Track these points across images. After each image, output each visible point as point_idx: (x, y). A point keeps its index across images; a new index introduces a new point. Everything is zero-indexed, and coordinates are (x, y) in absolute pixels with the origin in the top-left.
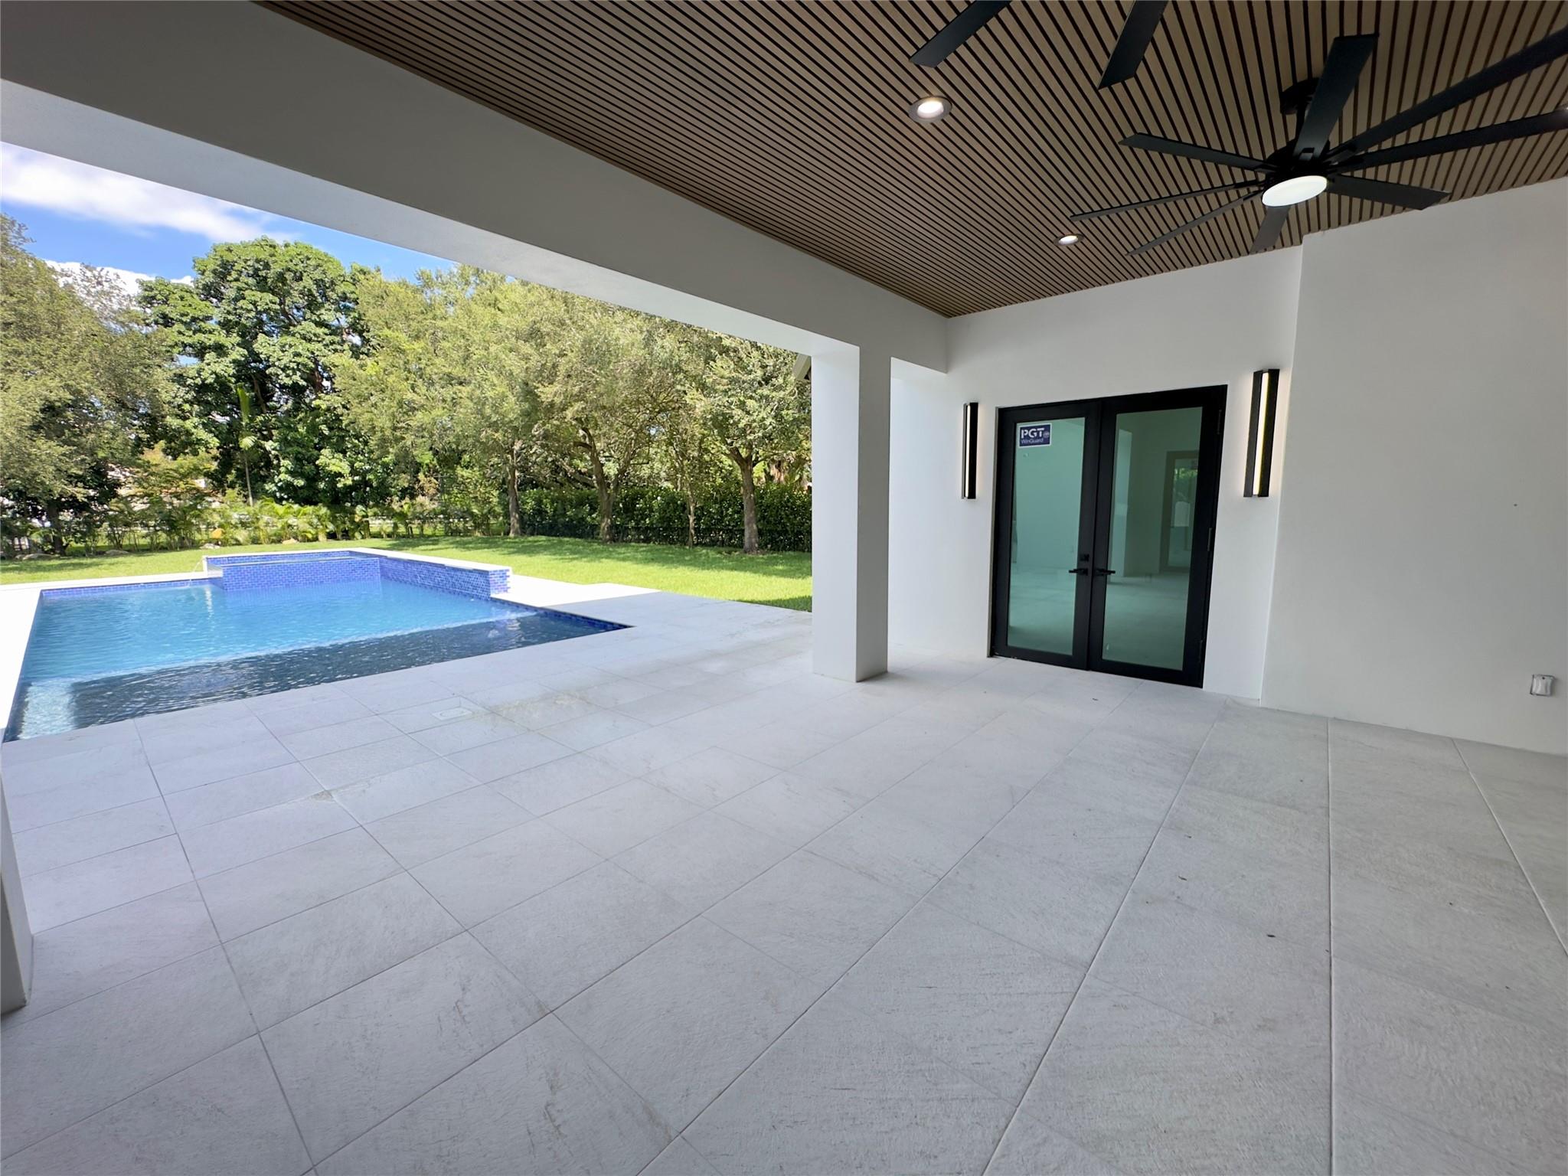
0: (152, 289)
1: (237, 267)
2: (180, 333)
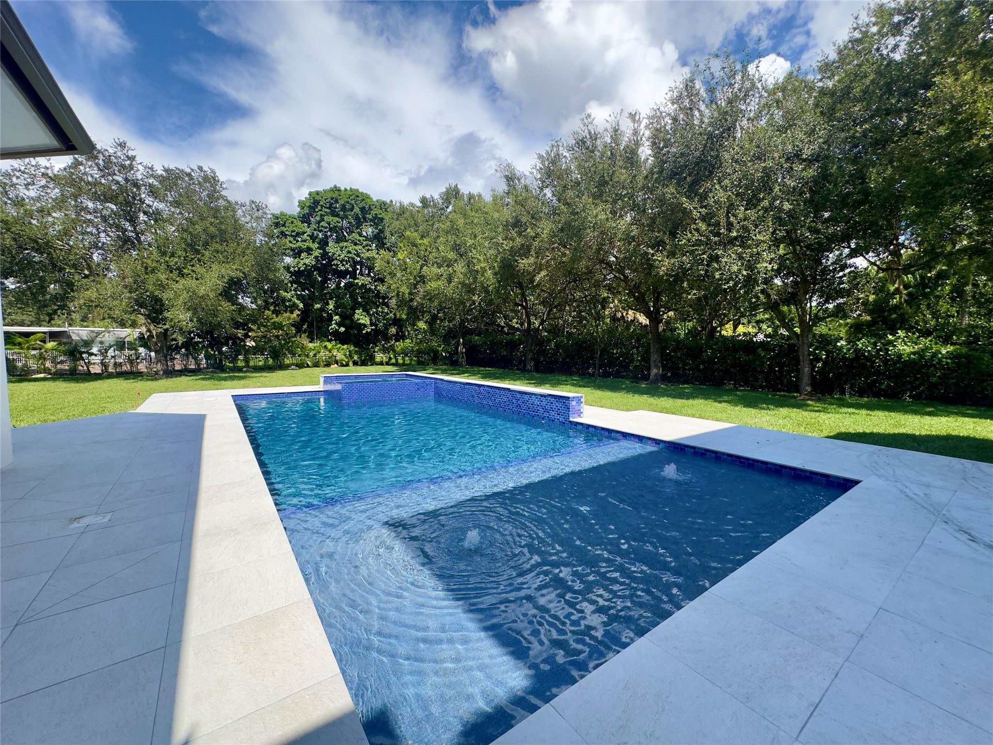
0: (278, 218)
1: (321, 203)
2: (290, 242)
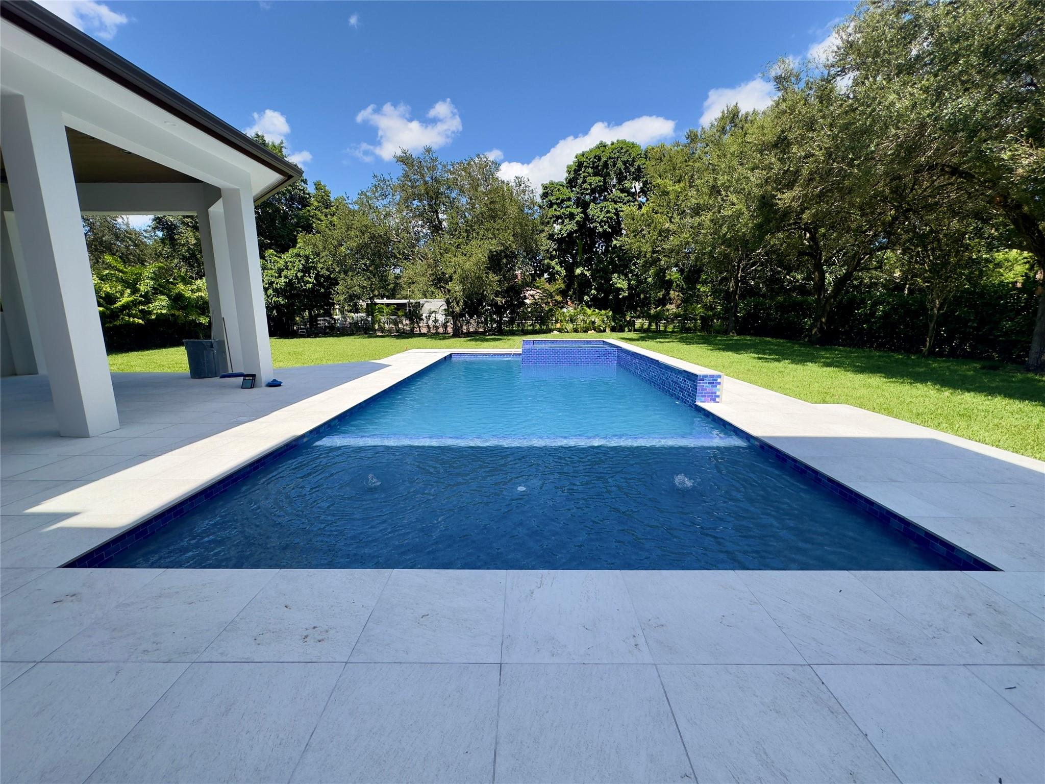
0: (547, 188)
1: (585, 164)
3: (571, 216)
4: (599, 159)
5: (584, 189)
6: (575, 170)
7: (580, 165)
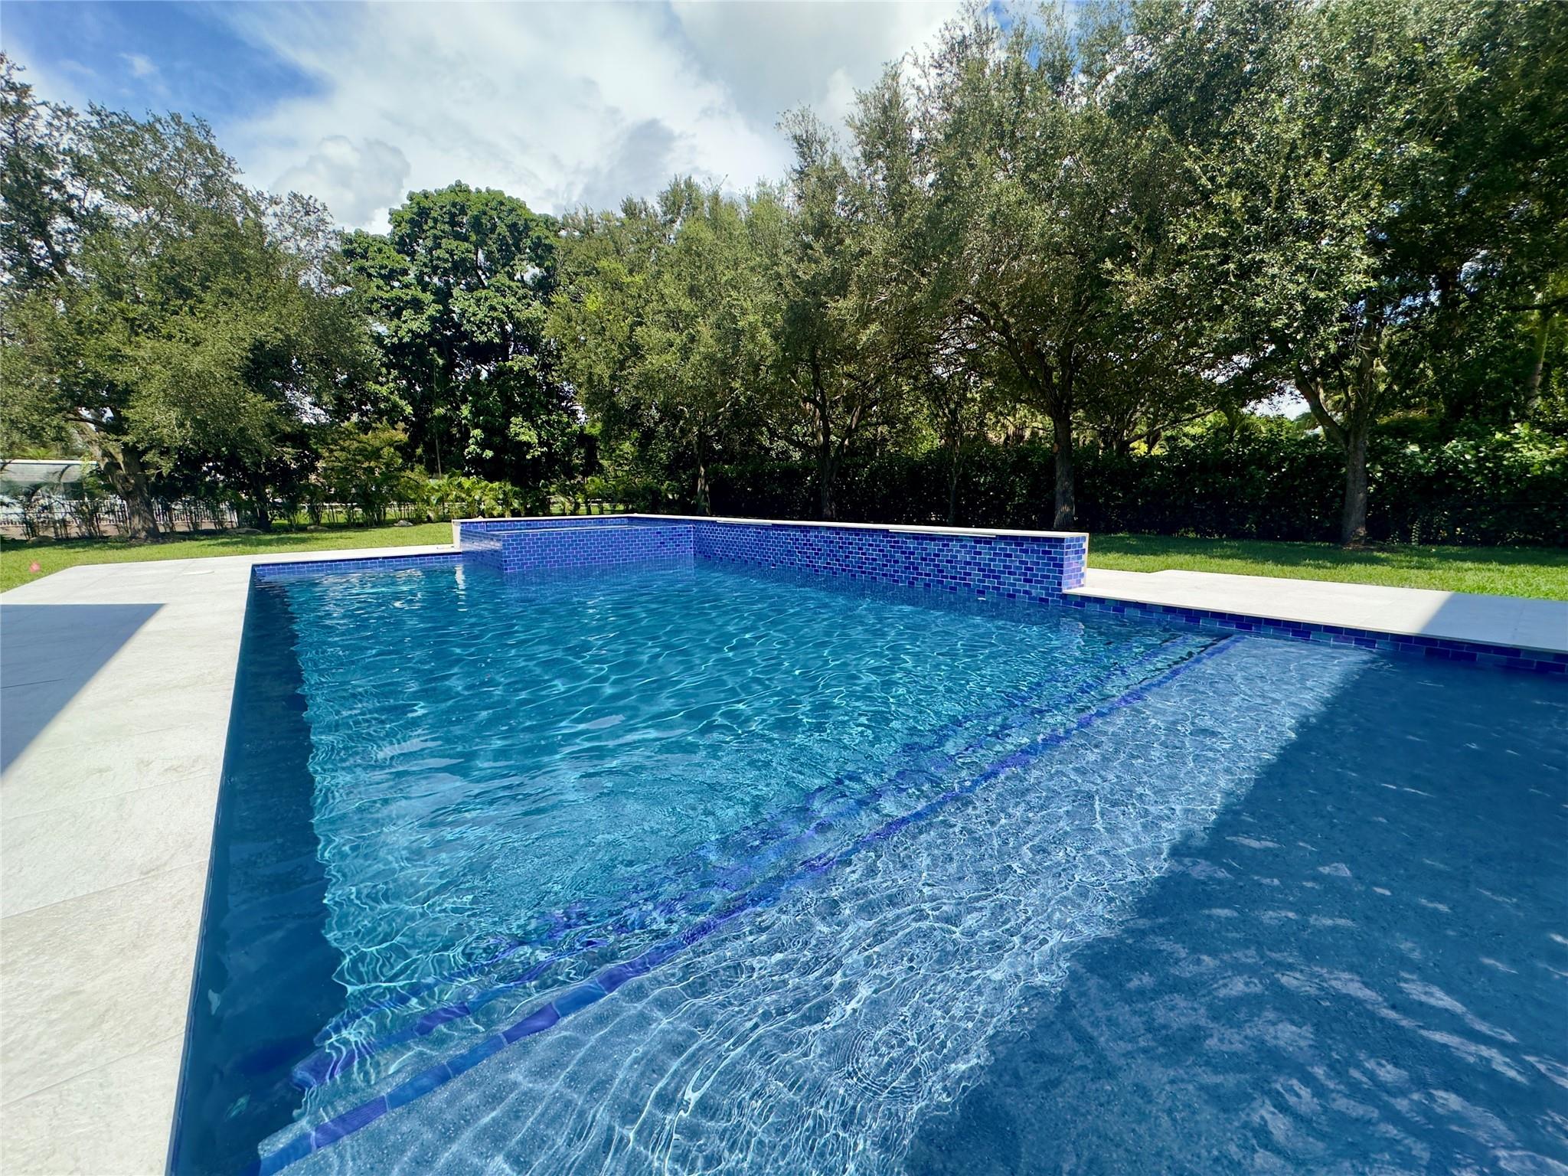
2: (379, 287)
3: (417, 305)
4: (463, 212)
5: (439, 258)
6: (411, 221)
7: (423, 213)
